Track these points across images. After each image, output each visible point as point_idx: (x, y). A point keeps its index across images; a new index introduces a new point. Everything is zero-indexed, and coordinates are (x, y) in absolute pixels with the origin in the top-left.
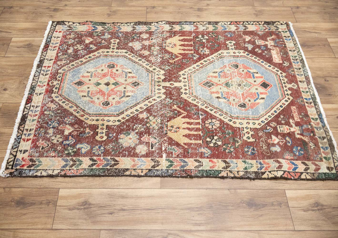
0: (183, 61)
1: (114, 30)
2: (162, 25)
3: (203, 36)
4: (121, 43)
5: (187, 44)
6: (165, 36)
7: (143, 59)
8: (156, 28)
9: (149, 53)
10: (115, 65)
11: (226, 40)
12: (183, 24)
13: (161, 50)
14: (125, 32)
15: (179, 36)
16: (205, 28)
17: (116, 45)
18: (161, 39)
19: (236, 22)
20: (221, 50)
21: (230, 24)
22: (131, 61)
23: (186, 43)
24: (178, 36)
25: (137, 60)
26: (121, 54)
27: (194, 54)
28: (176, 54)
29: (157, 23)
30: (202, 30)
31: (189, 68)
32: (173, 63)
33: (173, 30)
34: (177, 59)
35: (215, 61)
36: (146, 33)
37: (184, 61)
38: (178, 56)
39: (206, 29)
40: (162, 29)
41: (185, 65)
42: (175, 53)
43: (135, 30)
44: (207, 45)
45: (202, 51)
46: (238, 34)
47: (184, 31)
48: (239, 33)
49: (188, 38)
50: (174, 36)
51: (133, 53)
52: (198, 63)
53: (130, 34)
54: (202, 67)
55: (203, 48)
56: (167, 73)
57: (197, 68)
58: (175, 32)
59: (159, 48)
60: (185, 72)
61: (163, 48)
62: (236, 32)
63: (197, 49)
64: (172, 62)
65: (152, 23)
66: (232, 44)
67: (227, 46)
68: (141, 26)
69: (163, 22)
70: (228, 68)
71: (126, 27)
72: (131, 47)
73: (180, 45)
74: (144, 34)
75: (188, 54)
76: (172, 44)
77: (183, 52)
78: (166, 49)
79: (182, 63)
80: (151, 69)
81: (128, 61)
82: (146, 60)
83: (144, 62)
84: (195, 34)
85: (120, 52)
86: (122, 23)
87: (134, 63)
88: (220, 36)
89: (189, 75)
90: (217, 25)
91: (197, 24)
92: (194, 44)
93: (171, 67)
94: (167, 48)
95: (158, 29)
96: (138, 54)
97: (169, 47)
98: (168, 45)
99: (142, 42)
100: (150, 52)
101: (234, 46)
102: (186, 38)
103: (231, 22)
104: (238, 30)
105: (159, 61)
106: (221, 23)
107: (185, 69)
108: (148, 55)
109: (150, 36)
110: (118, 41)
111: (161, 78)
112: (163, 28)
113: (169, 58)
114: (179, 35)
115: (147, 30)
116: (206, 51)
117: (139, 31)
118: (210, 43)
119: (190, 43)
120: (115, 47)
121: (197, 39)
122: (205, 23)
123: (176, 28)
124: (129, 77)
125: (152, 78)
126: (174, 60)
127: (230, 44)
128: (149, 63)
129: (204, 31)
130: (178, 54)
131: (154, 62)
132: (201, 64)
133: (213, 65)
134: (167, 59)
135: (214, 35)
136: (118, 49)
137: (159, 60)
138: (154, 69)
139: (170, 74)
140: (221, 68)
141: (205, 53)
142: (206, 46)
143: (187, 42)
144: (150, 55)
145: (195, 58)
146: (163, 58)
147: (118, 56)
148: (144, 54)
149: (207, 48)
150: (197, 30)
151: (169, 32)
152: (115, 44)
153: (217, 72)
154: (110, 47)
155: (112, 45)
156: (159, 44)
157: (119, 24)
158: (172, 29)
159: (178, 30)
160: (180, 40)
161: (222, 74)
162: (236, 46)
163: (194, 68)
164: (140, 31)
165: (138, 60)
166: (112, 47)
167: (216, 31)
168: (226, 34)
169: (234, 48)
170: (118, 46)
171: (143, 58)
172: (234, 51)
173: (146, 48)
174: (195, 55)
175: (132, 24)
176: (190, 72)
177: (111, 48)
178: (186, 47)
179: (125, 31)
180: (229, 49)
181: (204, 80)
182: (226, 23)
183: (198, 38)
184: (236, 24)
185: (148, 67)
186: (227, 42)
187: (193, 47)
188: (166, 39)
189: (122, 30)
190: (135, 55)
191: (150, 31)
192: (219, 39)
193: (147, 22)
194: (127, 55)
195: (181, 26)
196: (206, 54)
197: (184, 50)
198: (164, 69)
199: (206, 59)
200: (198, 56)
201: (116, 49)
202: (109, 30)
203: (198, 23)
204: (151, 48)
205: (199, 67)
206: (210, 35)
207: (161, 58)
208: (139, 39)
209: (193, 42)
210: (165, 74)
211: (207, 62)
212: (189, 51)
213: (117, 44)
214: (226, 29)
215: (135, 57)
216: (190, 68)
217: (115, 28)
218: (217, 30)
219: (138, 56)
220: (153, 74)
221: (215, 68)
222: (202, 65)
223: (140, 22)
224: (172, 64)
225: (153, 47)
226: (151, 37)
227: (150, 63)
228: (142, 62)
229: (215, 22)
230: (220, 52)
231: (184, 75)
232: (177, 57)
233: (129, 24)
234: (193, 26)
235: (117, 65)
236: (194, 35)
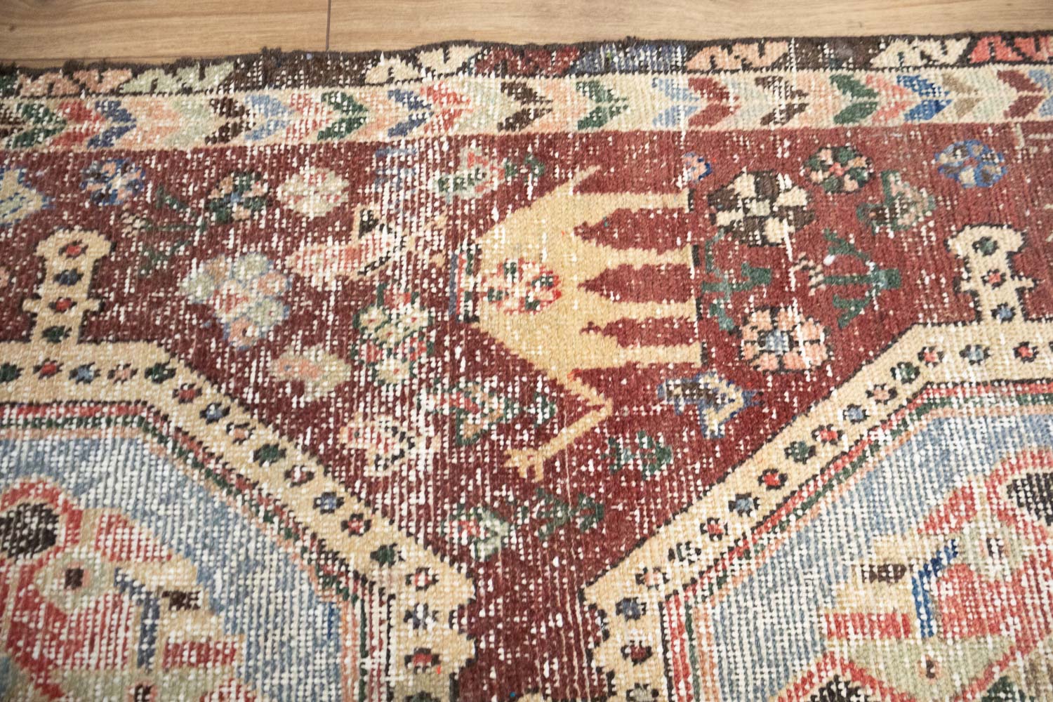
0: (616, 452)
1: (75, 138)
2: (451, 85)
3: (767, 191)
4: (123, 266)
5: (649, 270)
6: (469, 193)
7: (290, 447)
8: (403, 113)
9: (338, 371)
10: (63, 519)
11: (951, 217)
12: (609, 68)
13: (439, 341)
14: (163, 156)
15: (584, 188)
16: (775, 101)
17: (79, 292)
18: (441, 220)
19: (1009, 38)
20: (914, 321)
21: (964, 61)
22: (196, 465)
23: (638, 258)
24: (571, 184)
25: (241, 459)
26: (118, 392)
27: (700, 372)
28: (564, 380)
29: (410, 57)
30: (758, 126)
31: (670, 535)
32: (540, 476)
33: (536, 127)
34: (566, 436)
35: (875, 447)
36: (327, 158)
37: (629, 460)
38: (573, 402)
39: (790, 112)
40: (449, 123)
41: (633, 496)
42: (553, 371)
43: (236, 130)
44: (804, 275)
45: (771, 341)
46: (1033, 150)
47: (617, 135)
48: (1038, 143)
49: (651, 201)
50: (546, 186)
51: (215, 378)
52: (743, 478)
53: (198, 176)
54: (771, 521)
55: (774, 311)
56: (489, 597)
57: (739, 526)
58: (551, 144)
59: (422, 319)
60: (640, 579)
61: (454, 317)
62: (1017, 131)
63: (726, 324)
64: (531, 471)
65: (374, 57)
66: (999, 260)
67: (965, 286)
68: (284, 95)
69: (460, 55)
70: (985, 524)
71: (167, 103)
72: (202, 310)
73: (591, 286)
74: (308, 171)
75: (653, 373)
76: (530, 272)
77: (614, 356)
78: (483, 326)
79: (614, 475)
80: (357, 554)
81: (169, 472)
82: (312, 450)
83: (297, 475)
84: (703, 169)
85: (104, 373)
86: (138, 70)
87: (223, 482)
88: (897, 184)
89: (676, 615)
90: (866, 66)
91: (715, 69)
92: (697, 263)
93: (522, 532)
94: (491, 319)
95: (419, 122)
96: (257, 388)
97: (508, 304)
98: (497, 282)
99: (289, 260)
100: (350, 360)
101: (1017, 284)
102: (633, 201)
103: (975, 38)
104: (1030, 117)
105: (421, 468)
106: (898, 46)
107: (640, 543)
108: (339, 389)
109: (355, 198)
110: (97, 245)
111: (445, 658)
112: (459, 112)
113: (506, 429)
114: (581, 175)
115: (329, 133)
116: (801, 335)
117: (271, 140)
118: (829, 260)
119: (673, 257)
120: (73, 317)
121: (724, 218)
122: (775, 51)
123: (556, 105)
124: (173, 652)
125: (368, 664)
126: (550, 449)
127: (980, 264)
128: (341, 491)
129: (772, 127)
130: (577, 373)
131: (381, 473)
132: (772, 479)
133: (869, 491)
134: (486, 435)
135: (854, 173)
136: (96, 341)
137: (421, 444)
138: (384, 555)
139: (513, 606)
140: (932, 525)
141: (791, 362)
142: (793, 281)
143: (646, 246)
144: (348, 392)
145: (714, 421)
146: (454, 430)
147: (90, 415)
148: (299, 388)
149: (810, 308)
150: (716, 128)
151: (502, 153)
152: (75, 277)
153: (900, 571)
154: (31, 320)
155: (50, 290)
156: (426, 274)
157: (113, 78)
158: (525, 112)
159: (572, 128)
160: (587, 232)
161: (947, 590)
162: (1028, 283)
163: (712, 529)
164: (282, 139)
165: (247, 451)
166: (46, 318)
167: (867, 131)
168: (944, 159)
169: (1014, 301)
170: (95, 305)
171: (292, 436)
172: (1022, 329)
173: (323, 325)
174: (711, 381)
175: (216, 75)
176: (679, 572)
177: (37, 331)
178: (640, 297)
179: (159, 143)
180: (979, 317)
181: (800, 669)
182: (933, 48)
183: (731, 206)
184: (1012, 56)
185: (329, 528)
186: (961, 245)
187: (693, 301)
188: (481, 220)
189: (134, 140)
190: (226, 402)
191: (350, 146)
192: (893, 210)
193: (335, 56)
194: (162, 396)
195: (595, 88)
196: (799, 374)
197: (623, 332)
198: (463, 555)
199: (800, 430)
200: (735, 398)
201: (75, 334)
202: (29, 138)
203: (723, 59)
204: (364, 318)
205: (756, 516)
206: (826, 168)
207: (438, 421)
208: (270, 224)
209: (689, 249)
210: (474, 605)
211: (814, 465)
212: (667, 342)
213: (86, 281)
214: (938, 107)
215: (224, 422)
216: (683, 528)
217: (80, 115)
218: (867, 122)
219: (249, 408)
220: (378, 612)
221: (879, 525)
222: (776, 497)
223: (277, 54)
224: (527, 489)
225: (375, 313)
226: (364, 199)
227: (349, 484)
228: (288, 474)
229: (850, 42)
230: (906, 348)
231: (630, 609)
232: (570, 409)
233: (190, 77)
234: (682, 80)
235: (76, 518)
236: (692, 170)
